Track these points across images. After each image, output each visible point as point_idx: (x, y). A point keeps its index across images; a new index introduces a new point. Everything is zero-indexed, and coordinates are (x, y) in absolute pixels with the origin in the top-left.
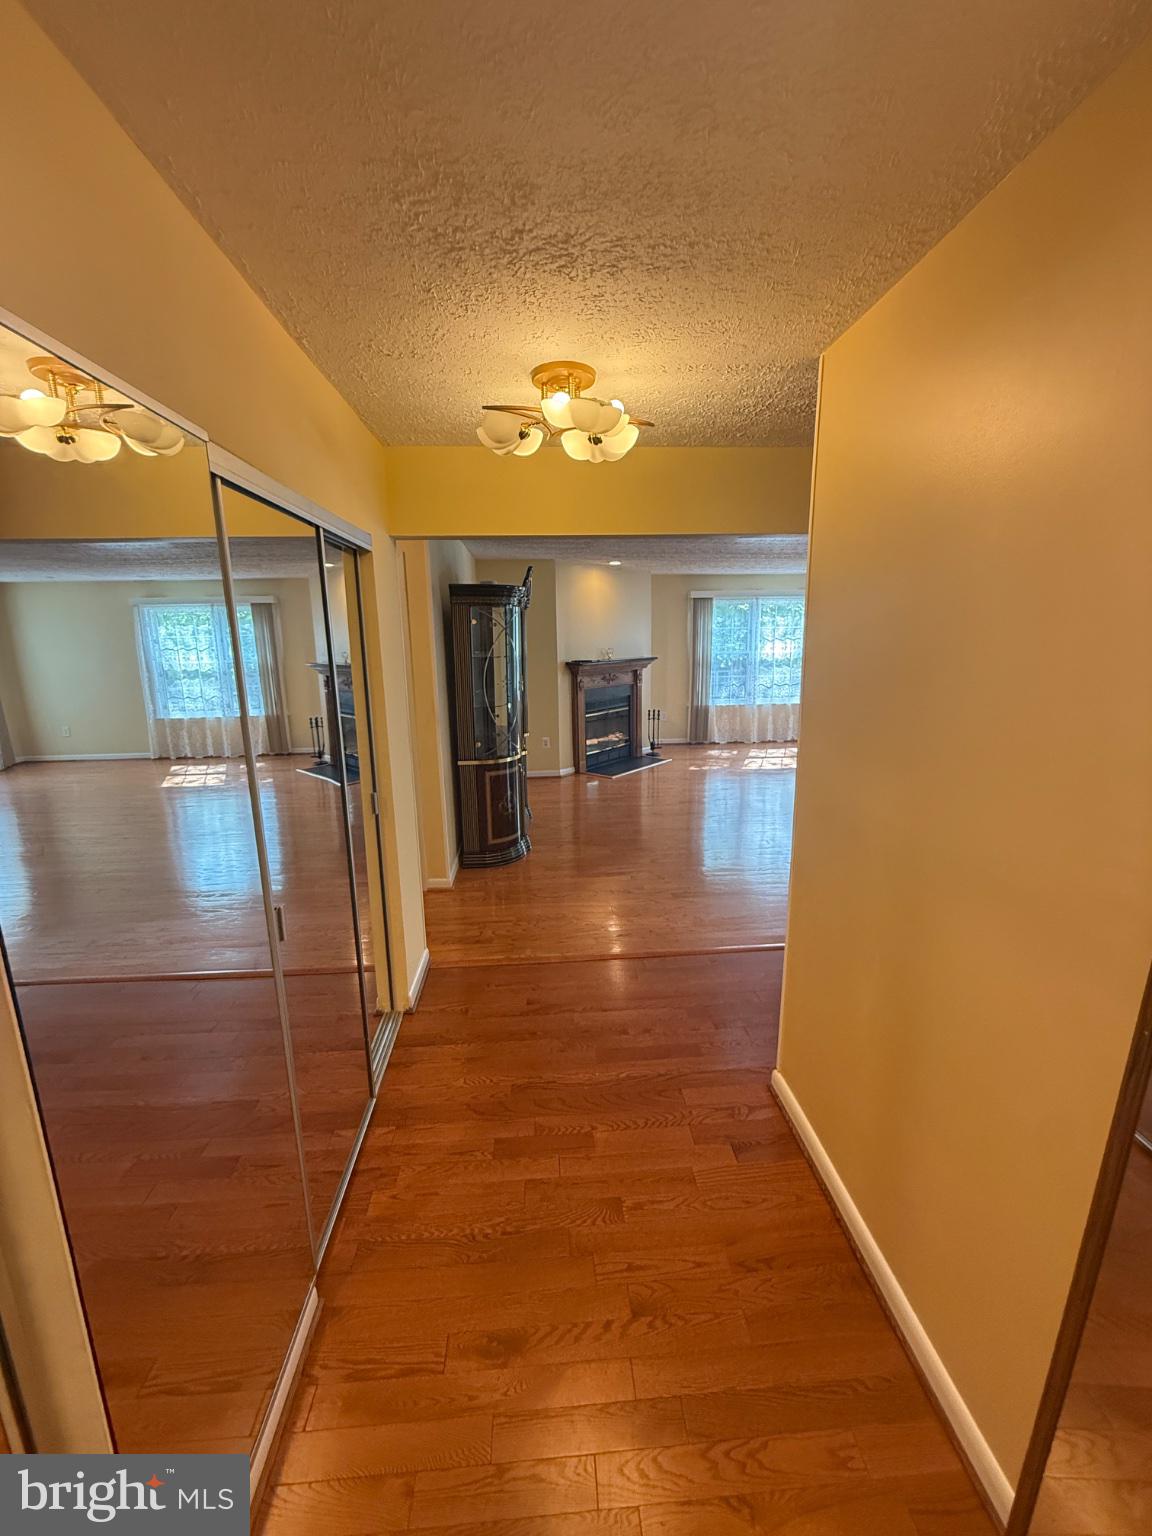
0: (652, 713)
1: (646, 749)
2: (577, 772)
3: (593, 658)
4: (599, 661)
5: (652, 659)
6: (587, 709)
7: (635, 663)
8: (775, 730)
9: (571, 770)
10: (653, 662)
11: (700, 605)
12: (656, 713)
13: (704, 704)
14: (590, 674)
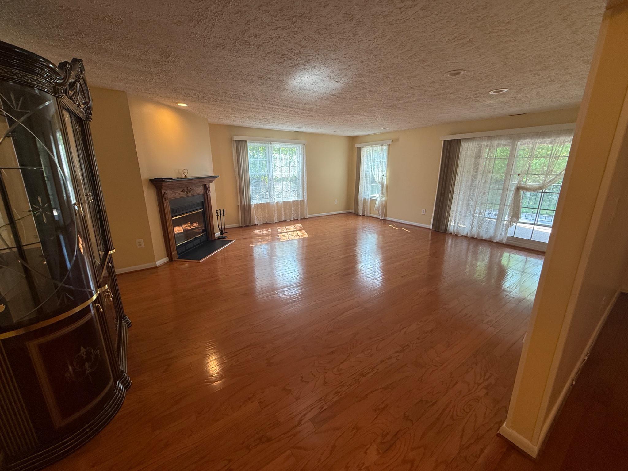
0: (219, 211)
1: (218, 234)
2: (171, 260)
3: (174, 176)
4: (178, 178)
5: (215, 177)
6: (172, 214)
7: (204, 180)
8: (285, 214)
9: (165, 260)
10: (216, 179)
11: (241, 145)
12: (222, 212)
13: (248, 203)
14: (173, 188)
